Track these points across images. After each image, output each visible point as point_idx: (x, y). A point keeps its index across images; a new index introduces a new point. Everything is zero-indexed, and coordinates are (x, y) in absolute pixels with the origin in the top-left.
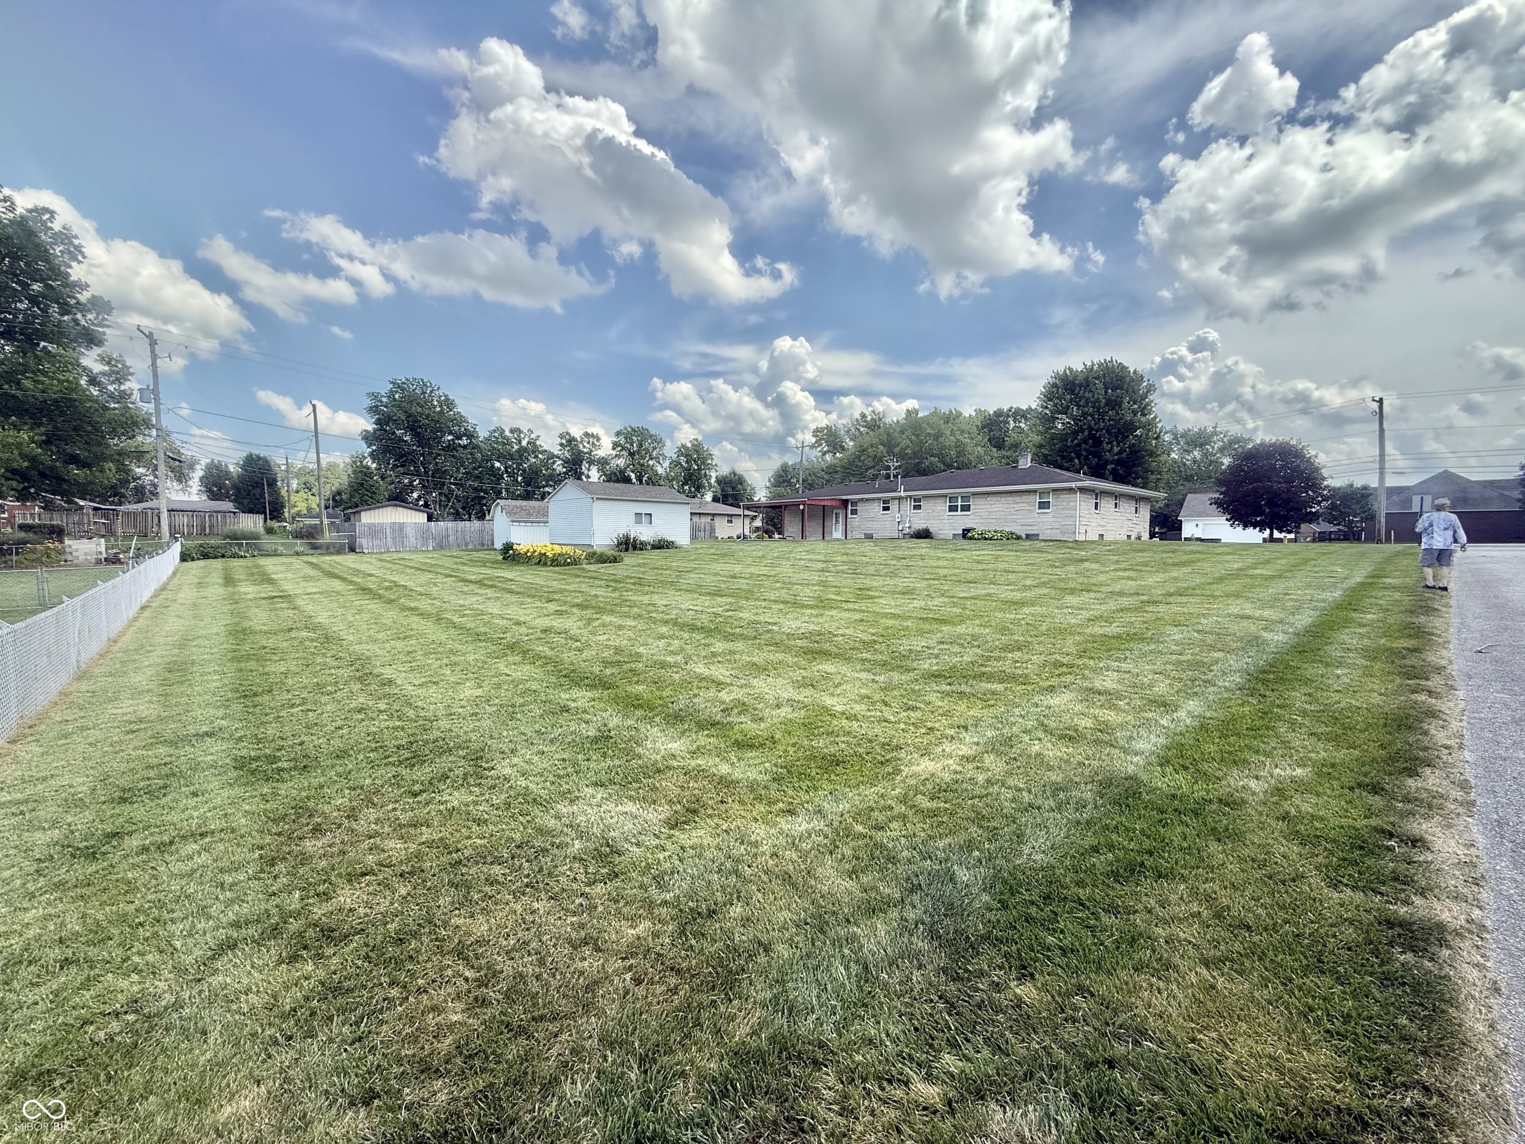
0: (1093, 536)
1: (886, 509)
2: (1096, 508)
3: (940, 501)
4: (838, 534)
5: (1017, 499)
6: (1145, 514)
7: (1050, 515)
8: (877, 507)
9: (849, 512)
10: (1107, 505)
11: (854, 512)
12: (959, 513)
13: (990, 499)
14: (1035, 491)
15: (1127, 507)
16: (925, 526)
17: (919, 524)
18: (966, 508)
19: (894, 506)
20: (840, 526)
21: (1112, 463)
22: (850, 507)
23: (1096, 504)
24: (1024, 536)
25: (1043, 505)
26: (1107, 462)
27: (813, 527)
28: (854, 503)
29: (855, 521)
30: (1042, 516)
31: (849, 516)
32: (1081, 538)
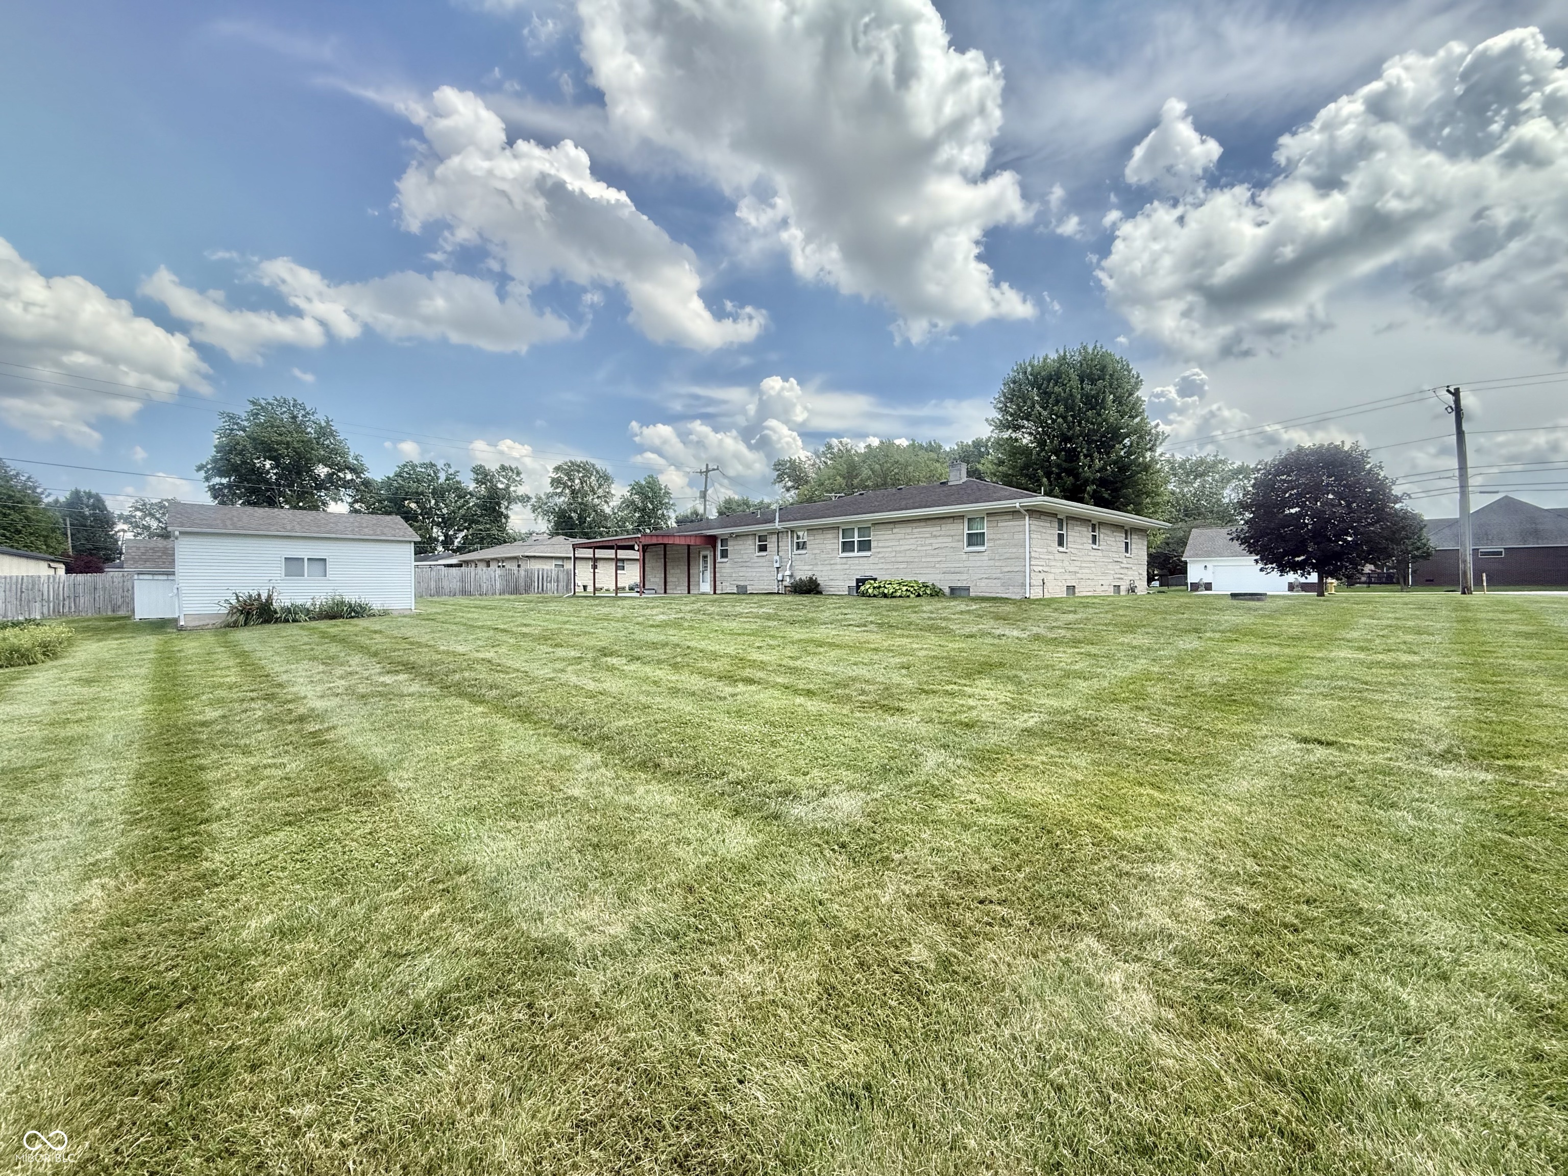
0: (1056, 590)
1: (763, 548)
2: (1061, 543)
3: (830, 535)
4: (706, 587)
5: (935, 530)
6: (1140, 551)
7: (985, 556)
8: (751, 546)
9: (719, 553)
10: (1078, 537)
11: (724, 554)
12: (856, 554)
13: (899, 531)
14: (959, 517)
15: (1112, 542)
16: (810, 574)
17: (803, 574)
18: (865, 546)
19: (772, 544)
20: (708, 575)
21: (1093, 483)
22: (719, 548)
23: (1061, 537)
24: (947, 591)
25: (975, 539)
26: (1087, 482)
27: (677, 576)
28: (724, 542)
29: (725, 567)
30: (972, 557)
31: (719, 559)
32: (1035, 593)
